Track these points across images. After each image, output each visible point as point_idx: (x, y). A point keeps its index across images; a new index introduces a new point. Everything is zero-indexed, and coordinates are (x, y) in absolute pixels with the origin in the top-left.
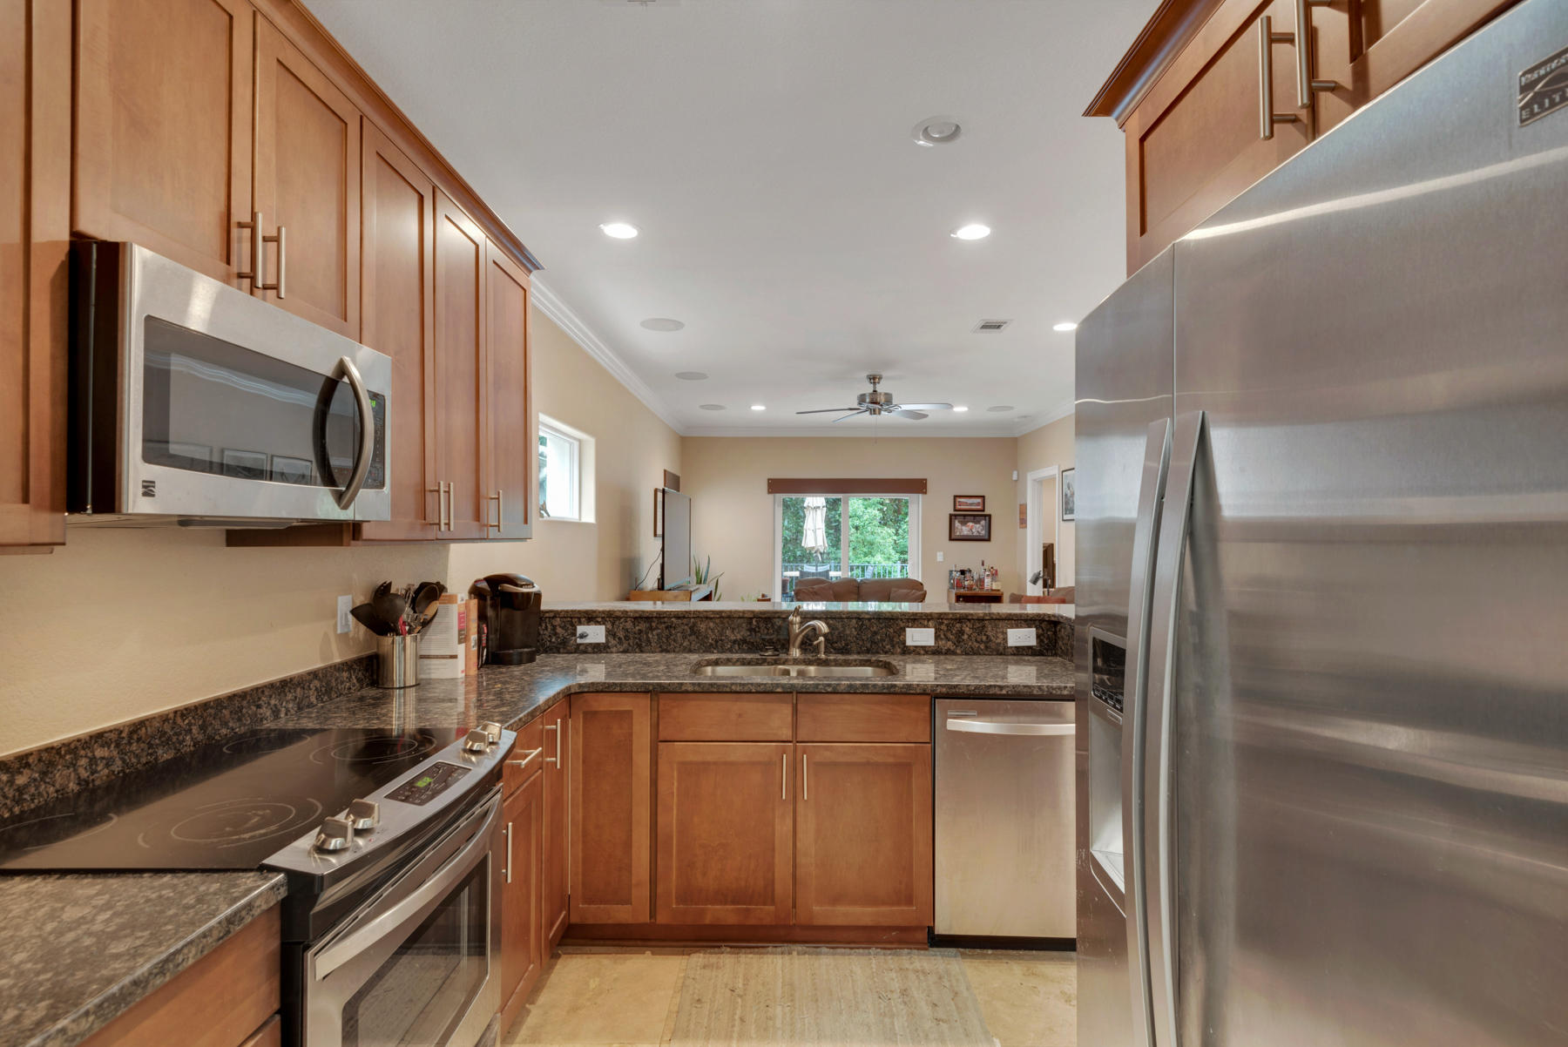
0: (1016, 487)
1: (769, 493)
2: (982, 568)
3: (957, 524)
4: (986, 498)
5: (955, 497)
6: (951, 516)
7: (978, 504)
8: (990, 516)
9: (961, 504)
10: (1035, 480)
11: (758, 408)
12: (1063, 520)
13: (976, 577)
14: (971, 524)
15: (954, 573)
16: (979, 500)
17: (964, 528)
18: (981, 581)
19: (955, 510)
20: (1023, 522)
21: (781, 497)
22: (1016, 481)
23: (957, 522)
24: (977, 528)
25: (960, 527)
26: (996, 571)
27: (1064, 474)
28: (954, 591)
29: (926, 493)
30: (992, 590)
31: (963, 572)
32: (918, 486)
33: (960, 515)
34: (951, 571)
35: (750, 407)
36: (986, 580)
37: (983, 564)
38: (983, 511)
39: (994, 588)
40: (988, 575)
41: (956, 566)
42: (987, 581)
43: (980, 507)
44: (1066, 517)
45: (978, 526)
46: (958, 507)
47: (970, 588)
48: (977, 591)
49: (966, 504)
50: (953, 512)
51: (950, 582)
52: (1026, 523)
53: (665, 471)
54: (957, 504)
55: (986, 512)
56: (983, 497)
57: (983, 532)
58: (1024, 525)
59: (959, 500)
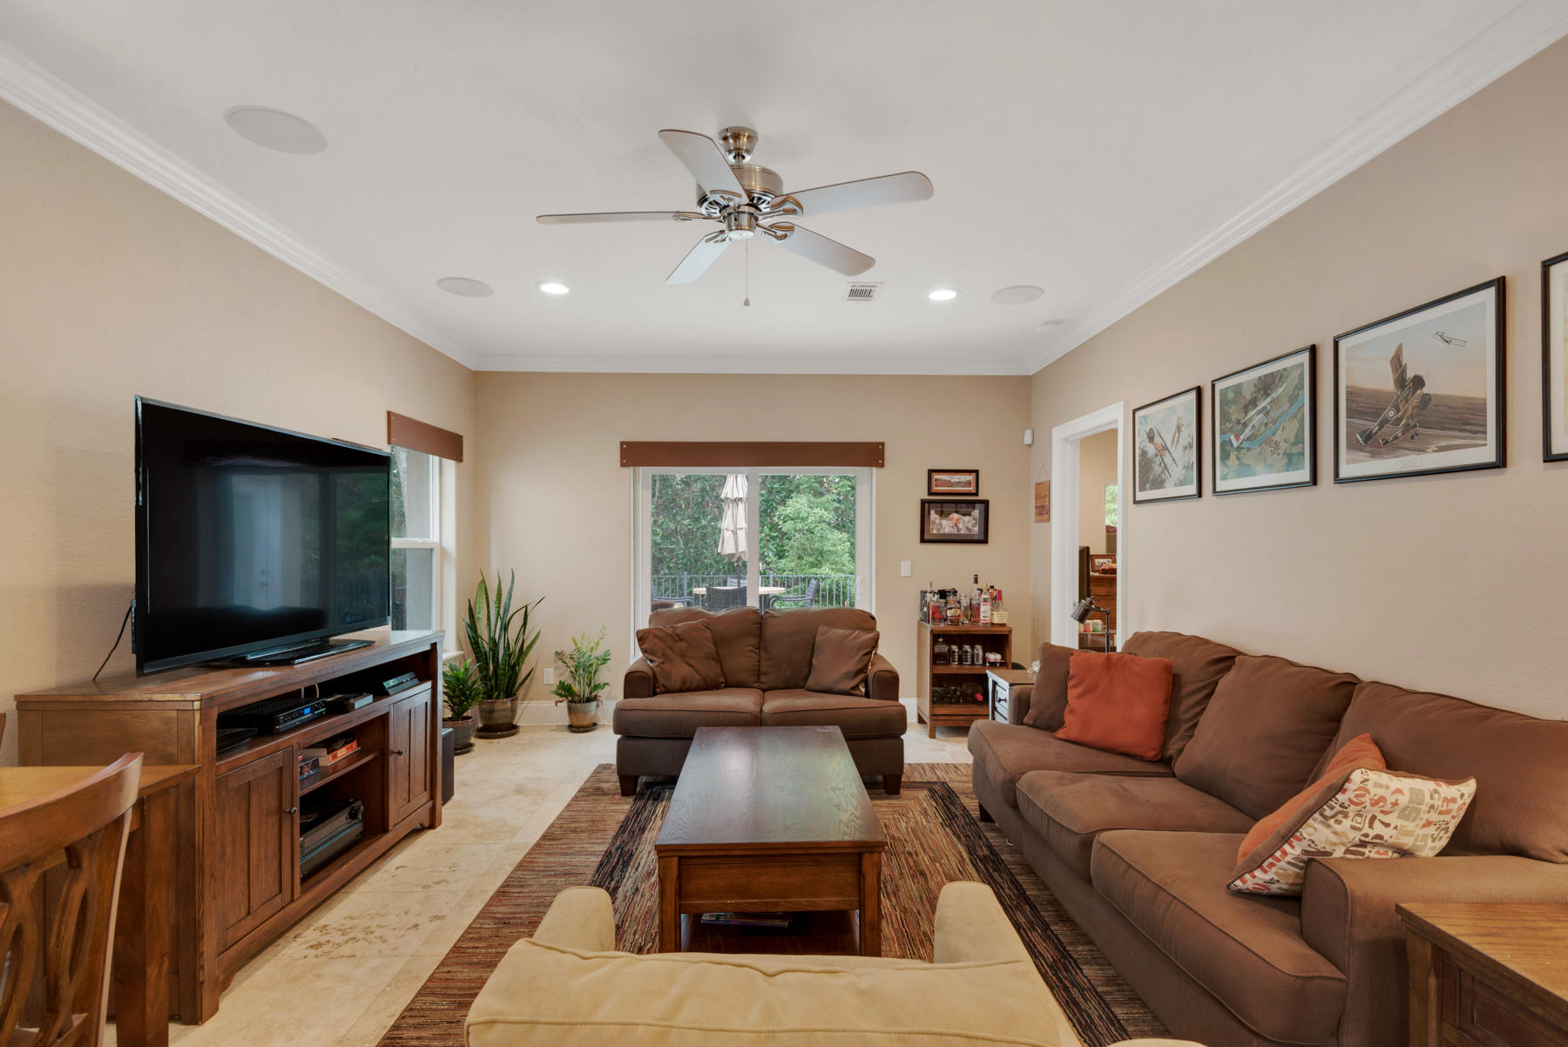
0: (1034, 452)
1: (623, 465)
2: (976, 586)
3: (934, 516)
4: (980, 474)
5: (931, 472)
6: (923, 502)
7: (969, 483)
8: (986, 503)
9: (939, 482)
10: (1066, 440)
11: (554, 288)
12: (1135, 502)
13: (965, 602)
14: (955, 516)
15: (929, 596)
16: (971, 477)
17: (944, 522)
18: (973, 610)
19: (930, 493)
20: (1043, 511)
21: (646, 473)
22: (1030, 446)
23: (932, 512)
24: (967, 523)
25: (937, 522)
26: (1000, 592)
27: (1138, 414)
28: (929, 627)
29: (882, 465)
30: (993, 624)
31: (943, 594)
32: (871, 455)
33: (937, 502)
34: (924, 593)
35: (538, 284)
36: (982, 608)
37: (976, 581)
38: (976, 494)
39: (996, 621)
40: (985, 600)
41: (931, 584)
42: (985, 609)
43: (972, 489)
44: (1141, 496)
45: (967, 518)
46: (935, 489)
47: (955, 621)
48: (966, 625)
49: (950, 484)
50: (926, 497)
51: (922, 609)
52: (1048, 513)
53: (389, 413)
54: (934, 483)
55: (981, 497)
56: (977, 472)
57: (976, 529)
58: (1045, 516)
59: (936, 476)
